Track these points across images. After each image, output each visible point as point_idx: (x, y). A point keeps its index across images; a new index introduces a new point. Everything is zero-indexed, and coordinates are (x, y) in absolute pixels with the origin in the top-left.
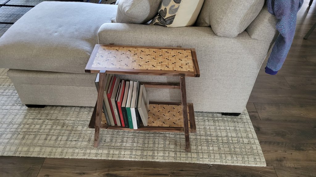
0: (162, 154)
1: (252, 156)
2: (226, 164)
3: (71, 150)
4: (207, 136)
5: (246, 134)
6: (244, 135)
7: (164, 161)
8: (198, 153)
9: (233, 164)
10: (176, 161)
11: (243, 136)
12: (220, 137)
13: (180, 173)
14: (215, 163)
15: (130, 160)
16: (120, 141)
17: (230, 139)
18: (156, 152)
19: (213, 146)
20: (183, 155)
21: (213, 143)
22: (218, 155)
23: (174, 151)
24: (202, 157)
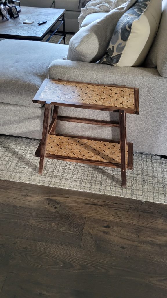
0: (98, 187)
2: (159, 202)
3: (18, 175)
4: (144, 175)
7: (100, 193)
8: (133, 189)
9: (165, 203)
10: (111, 195)
12: (156, 177)
13: (114, 206)
14: (148, 201)
15: (69, 189)
16: (62, 172)
17: (166, 180)
18: (93, 185)
19: (148, 185)
20: (119, 190)
21: (149, 182)
22: (151, 193)
23: (110, 186)
24: (136, 193)
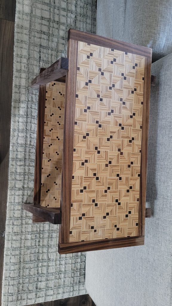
0: (18, 171)
1: (17, 291)
3: (25, 53)
4: (49, 233)
5: (52, 286)
6: (51, 284)
7: (10, 174)
8: (22, 220)
9: (4, 264)
10: (8, 190)
11: (50, 282)
12: (48, 250)
14: (6, 241)
15: (11, 130)
17: (45, 264)
18: (22, 163)
19: (32, 239)
20: (18, 200)
21: (37, 240)
22: (18, 245)
23: (23, 187)
24: (15, 223)
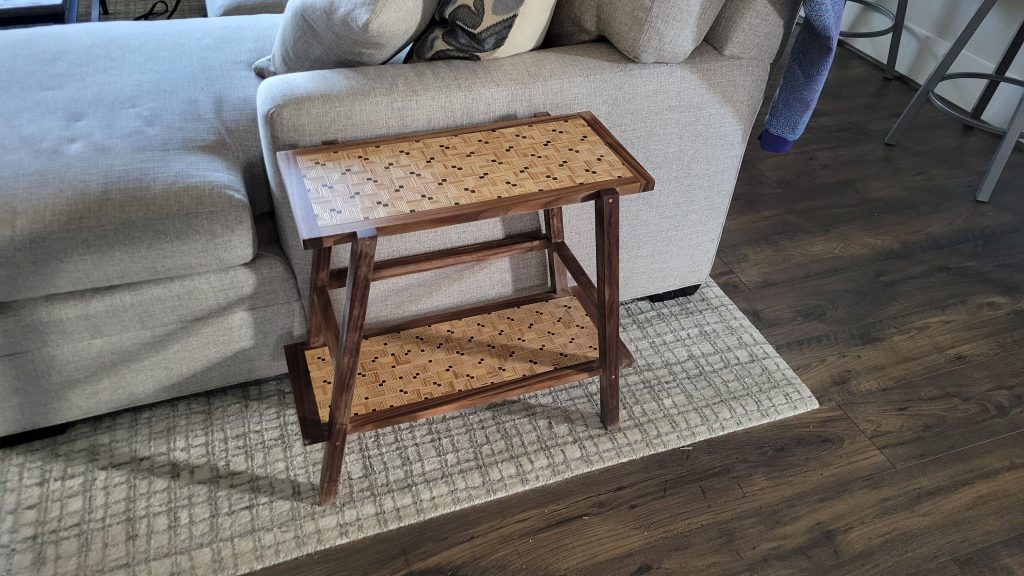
0: (545, 462)
1: (777, 390)
2: (726, 432)
3: (246, 544)
5: (735, 339)
6: (732, 341)
7: (559, 478)
8: (642, 425)
9: (741, 428)
10: (593, 469)
11: (729, 344)
12: (675, 364)
13: (619, 498)
14: (698, 440)
15: (458, 508)
17: (702, 361)
18: (524, 460)
19: (669, 395)
20: (605, 443)
21: (666, 386)
22: (693, 415)
23: (575, 442)
24: (655, 433)
